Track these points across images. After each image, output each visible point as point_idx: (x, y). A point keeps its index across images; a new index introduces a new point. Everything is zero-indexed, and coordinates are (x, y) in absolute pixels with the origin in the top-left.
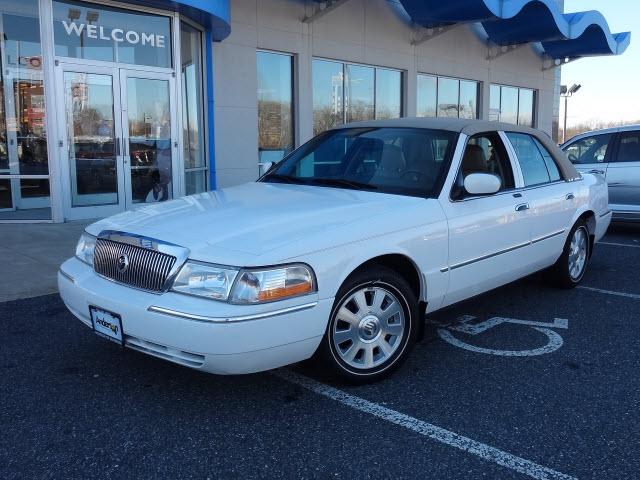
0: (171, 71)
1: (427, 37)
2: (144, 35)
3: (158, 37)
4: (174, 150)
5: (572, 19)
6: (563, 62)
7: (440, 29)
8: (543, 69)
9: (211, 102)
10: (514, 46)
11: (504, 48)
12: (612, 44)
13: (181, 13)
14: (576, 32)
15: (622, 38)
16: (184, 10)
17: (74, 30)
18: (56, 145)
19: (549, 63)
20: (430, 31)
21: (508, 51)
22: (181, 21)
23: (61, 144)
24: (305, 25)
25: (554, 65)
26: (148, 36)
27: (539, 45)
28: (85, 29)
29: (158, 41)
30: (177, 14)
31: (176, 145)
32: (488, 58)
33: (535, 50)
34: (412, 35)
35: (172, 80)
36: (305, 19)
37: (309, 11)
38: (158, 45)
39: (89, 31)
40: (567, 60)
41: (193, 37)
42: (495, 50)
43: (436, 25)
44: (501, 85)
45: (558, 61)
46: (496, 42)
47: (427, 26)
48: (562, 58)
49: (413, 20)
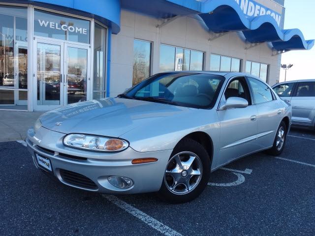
0: (89, 45)
1: (216, 37)
3: (83, 29)
4: (88, 81)
5: (286, 32)
6: (282, 52)
7: (222, 34)
8: (273, 55)
9: (109, 60)
10: (258, 44)
11: (253, 44)
12: (305, 45)
13: (95, 19)
14: (287, 38)
15: (310, 42)
16: (97, 18)
17: (43, 24)
18: (32, 76)
19: (275, 52)
20: (217, 35)
21: (255, 45)
22: (95, 23)
23: (34, 75)
24: (158, 29)
25: (278, 54)
26: (79, 29)
27: (270, 44)
28: (49, 24)
30: (93, 20)
31: (89, 79)
32: (246, 49)
33: (269, 47)
34: (209, 36)
35: (89, 49)
36: (157, 26)
37: (159, 22)
38: (84, 33)
39: (51, 25)
40: (284, 51)
41: (103, 31)
42: (249, 45)
43: (220, 32)
44: (252, 61)
45: (279, 52)
46: (249, 41)
47: (216, 33)
48: (282, 50)
49: (210, 30)
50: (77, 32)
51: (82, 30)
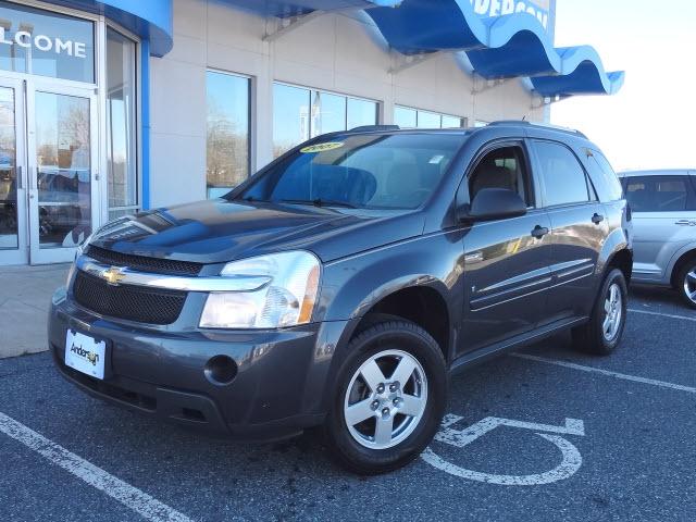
0: (93, 86)
1: (405, 66)
2: (58, 42)
3: (77, 44)
4: (94, 183)
5: (564, 53)
6: (553, 101)
7: (421, 57)
8: (532, 108)
9: (146, 127)
10: (501, 81)
11: (491, 82)
12: (605, 82)
13: (106, 16)
14: (567, 68)
15: (614, 76)
16: (112, 14)
19: (538, 101)
20: (410, 59)
21: (495, 84)
22: (108, 28)
24: (266, 43)
25: (543, 104)
26: (64, 42)
27: (527, 81)
29: (77, 50)
30: (102, 18)
31: (97, 178)
32: (474, 92)
33: (523, 86)
34: (389, 61)
35: (94, 98)
36: (265, 37)
37: (270, 26)
38: (77, 54)
40: (557, 98)
41: (126, 49)
42: (481, 83)
43: (417, 52)
45: (548, 100)
46: (481, 75)
47: (406, 54)
48: (552, 96)
49: (390, 46)
50: (58, 51)
51: (74, 47)
